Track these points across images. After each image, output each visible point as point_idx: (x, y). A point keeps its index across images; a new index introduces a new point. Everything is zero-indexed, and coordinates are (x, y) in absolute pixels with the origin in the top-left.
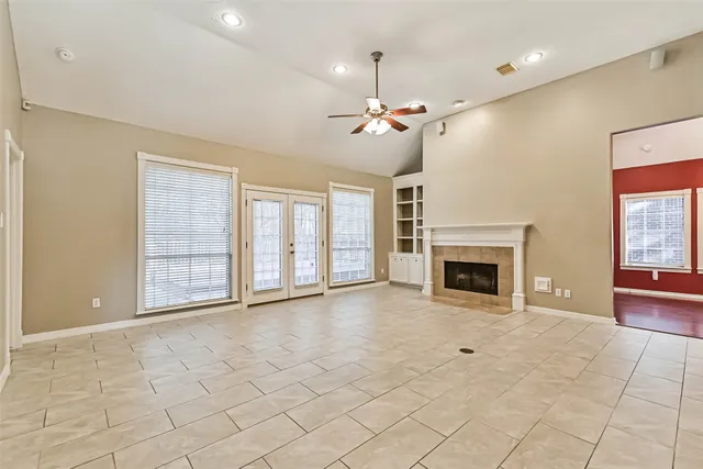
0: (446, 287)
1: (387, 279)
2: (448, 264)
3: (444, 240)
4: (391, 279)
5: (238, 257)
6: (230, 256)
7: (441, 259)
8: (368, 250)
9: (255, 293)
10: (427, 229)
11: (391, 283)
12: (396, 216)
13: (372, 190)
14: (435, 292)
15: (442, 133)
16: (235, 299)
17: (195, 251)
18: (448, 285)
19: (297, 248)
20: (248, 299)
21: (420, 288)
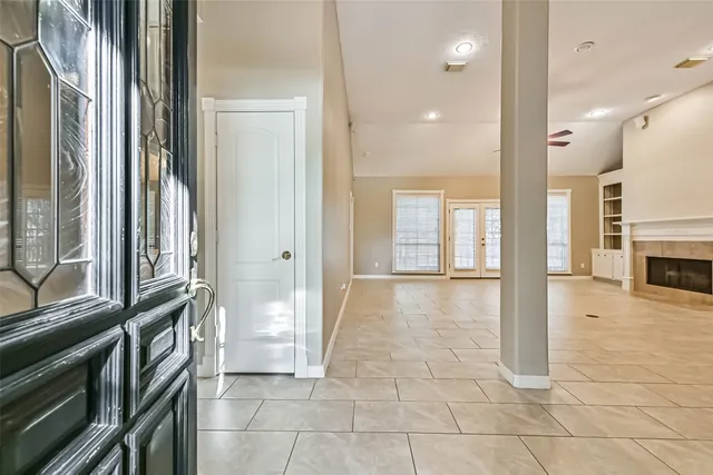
0: (649, 282)
1: (590, 274)
2: (650, 260)
3: (643, 235)
4: (594, 274)
5: (445, 246)
6: (439, 245)
7: (643, 255)
8: (564, 245)
9: (456, 270)
10: (626, 225)
11: (595, 278)
12: (602, 212)
13: (569, 191)
14: (636, 288)
15: (643, 127)
16: (442, 272)
17: (421, 241)
18: (650, 281)
19: (487, 241)
20: (450, 273)
21: (619, 283)
